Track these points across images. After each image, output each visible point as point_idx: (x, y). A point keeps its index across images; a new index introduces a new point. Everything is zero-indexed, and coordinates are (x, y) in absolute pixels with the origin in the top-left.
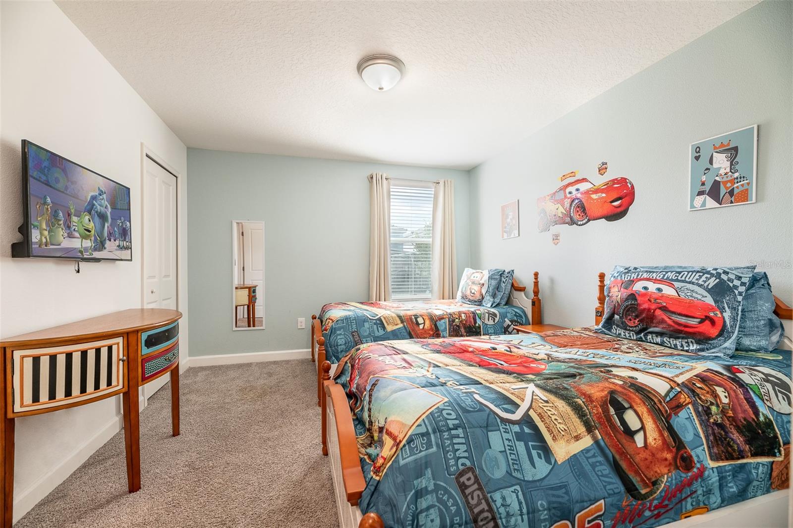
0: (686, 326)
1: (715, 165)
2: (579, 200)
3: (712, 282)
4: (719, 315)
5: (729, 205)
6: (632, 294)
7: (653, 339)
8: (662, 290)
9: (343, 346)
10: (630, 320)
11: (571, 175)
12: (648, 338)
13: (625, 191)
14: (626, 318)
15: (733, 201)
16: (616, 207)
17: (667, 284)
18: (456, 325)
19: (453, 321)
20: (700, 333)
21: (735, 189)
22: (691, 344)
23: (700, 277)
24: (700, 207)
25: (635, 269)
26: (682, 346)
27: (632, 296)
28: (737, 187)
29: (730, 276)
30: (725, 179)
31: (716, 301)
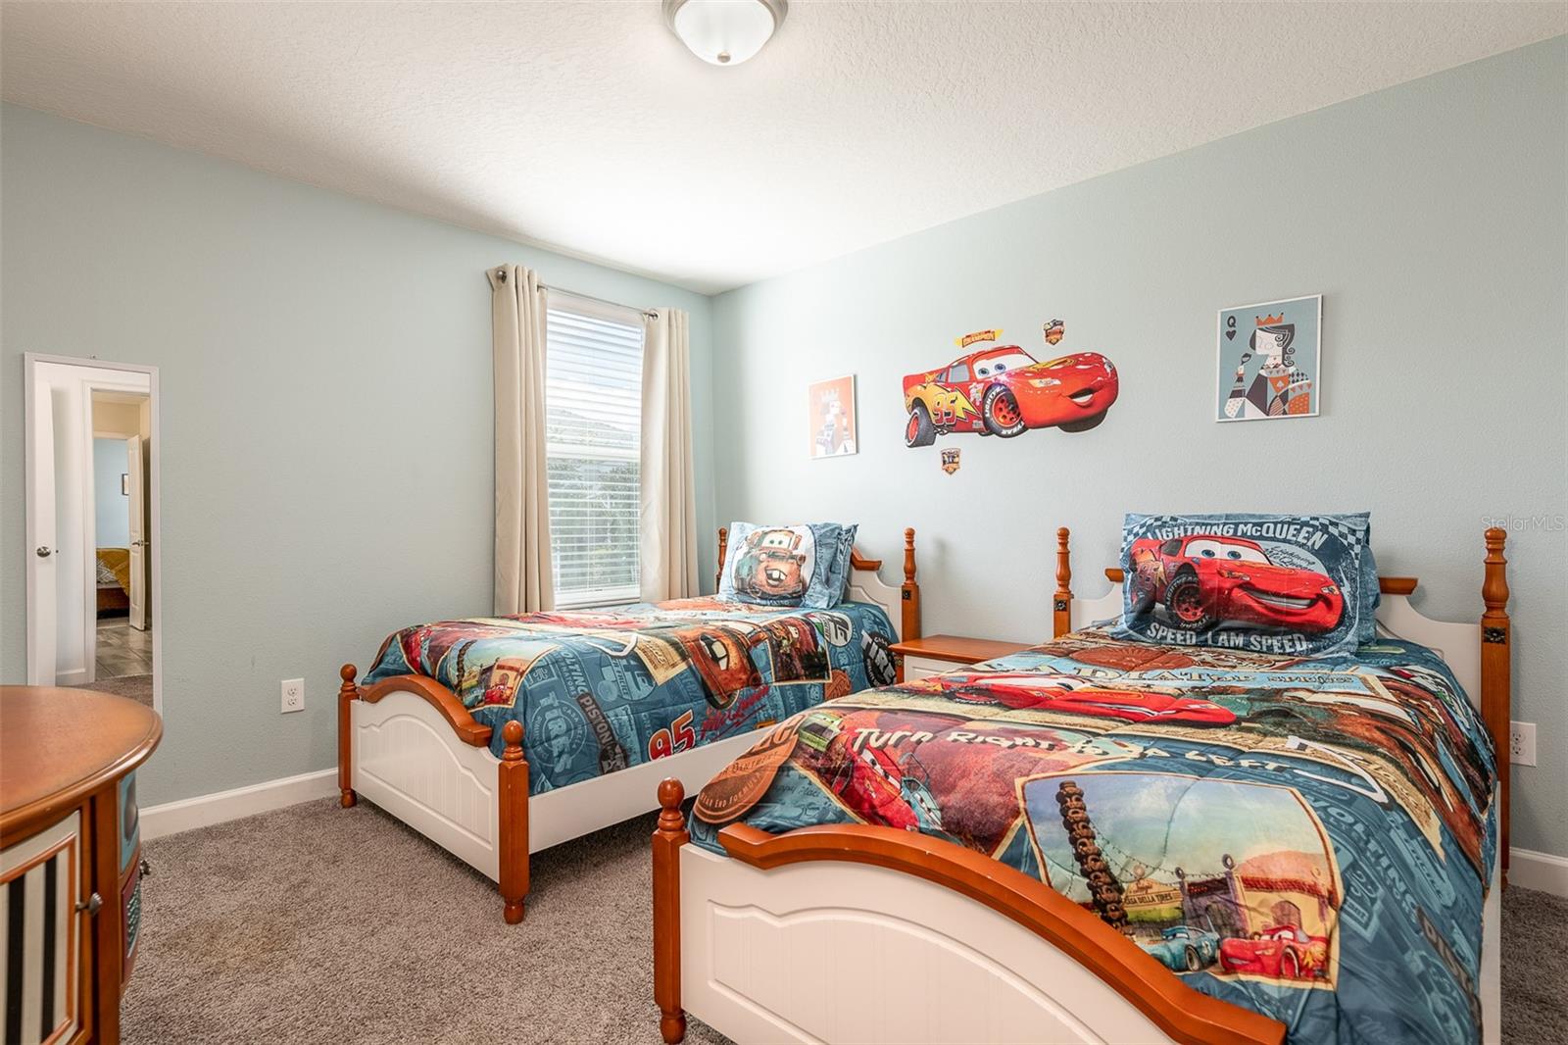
0: (1289, 613)
1: (1259, 351)
2: (1003, 387)
3: (1319, 539)
4: (1337, 592)
5: (1282, 416)
6: (1185, 564)
7: (1229, 642)
8: (1240, 556)
9: (562, 740)
10: (1187, 610)
11: (985, 336)
12: (1221, 638)
13: (1099, 379)
14: (1179, 607)
15: (1287, 410)
16: (1084, 407)
17: (1246, 544)
18: (785, 653)
19: (779, 645)
20: (1311, 623)
21: (1290, 392)
22: (1297, 643)
23: (1299, 531)
24: (1236, 417)
25: (1174, 519)
26: (1282, 647)
27: (1187, 568)
28: (1293, 389)
29: (1341, 528)
30: (1275, 375)
31: (1329, 570)
